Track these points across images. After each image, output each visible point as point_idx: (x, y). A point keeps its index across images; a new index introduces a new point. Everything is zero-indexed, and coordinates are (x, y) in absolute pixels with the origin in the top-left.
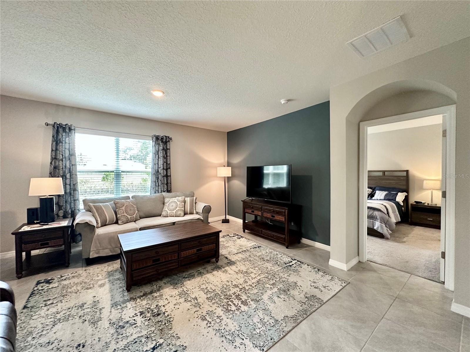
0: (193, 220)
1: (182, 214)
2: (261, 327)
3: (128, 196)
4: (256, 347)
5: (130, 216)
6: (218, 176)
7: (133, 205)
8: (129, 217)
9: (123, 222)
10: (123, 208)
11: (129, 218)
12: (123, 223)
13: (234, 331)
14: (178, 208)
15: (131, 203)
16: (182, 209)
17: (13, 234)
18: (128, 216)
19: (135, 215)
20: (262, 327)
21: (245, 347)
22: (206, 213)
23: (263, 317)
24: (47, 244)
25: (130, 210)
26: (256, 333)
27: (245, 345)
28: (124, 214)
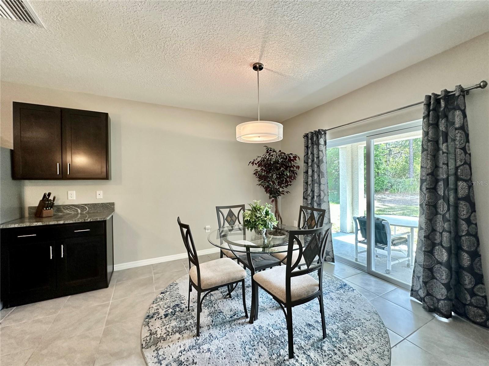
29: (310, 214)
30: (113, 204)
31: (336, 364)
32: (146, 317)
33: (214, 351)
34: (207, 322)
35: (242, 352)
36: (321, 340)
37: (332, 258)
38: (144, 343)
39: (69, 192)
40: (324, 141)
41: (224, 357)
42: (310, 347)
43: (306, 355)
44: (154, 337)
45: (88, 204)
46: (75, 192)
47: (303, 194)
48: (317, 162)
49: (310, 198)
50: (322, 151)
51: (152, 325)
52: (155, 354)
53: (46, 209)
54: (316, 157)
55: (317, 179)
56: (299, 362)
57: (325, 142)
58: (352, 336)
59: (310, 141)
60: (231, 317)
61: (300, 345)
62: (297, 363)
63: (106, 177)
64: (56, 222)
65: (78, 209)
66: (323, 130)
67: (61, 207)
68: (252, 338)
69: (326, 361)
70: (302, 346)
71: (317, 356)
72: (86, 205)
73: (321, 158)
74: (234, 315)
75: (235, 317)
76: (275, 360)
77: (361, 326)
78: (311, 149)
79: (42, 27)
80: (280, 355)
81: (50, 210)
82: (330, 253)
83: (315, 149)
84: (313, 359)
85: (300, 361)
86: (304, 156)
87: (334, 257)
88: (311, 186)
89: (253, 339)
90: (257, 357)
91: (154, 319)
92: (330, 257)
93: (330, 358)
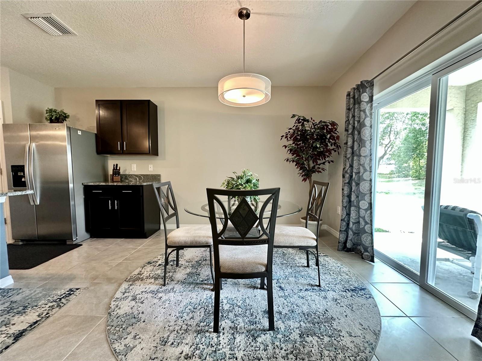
29: (347, 196)
30: (159, 176)
31: (254, 359)
32: (147, 262)
33: (162, 300)
34: (180, 279)
35: (182, 309)
36: (264, 331)
37: (371, 256)
38: (129, 278)
39: (132, 165)
40: (369, 96)
41: (165, 307)
42: (245, 331)
43: (233, 336)
44: (138, 276)
45: (143, 175)
46: (135, 165)
47: (343, 171)
48: (358, 127)
49: (347, 176)
50: (364, 111)
51: (145, 269)
52: (127, 287)
53: (115, 176)
54: (357, 121)
55: (357, 149)
56: (218, 339)
57: (371, 98)
58: (308, 343)
59: (352, 100)
60: (202, 281)
61: (237, 326)
62: (216, 339)
63: (148, 153)
64: (112, 183)
65: (137, 178)
66: (367, 82)
67: (128, 176)
68: (201, 302)
69: (247, 351)
70: (238, 327)
71: (243, 343)
72: (141, 175)
73: (362, 120)
74: (206, 280)
75: (205, 282)
76: (200, 327)
77: (333, 338)
78: (352, 111)
79: (76, 35)
80: (208, 325)
81: (118, 177)
82: (369, 249)
83: (356, 110)
84: (235, 343)
85: (221, 339)
86: (346, 122)
87: (374, 255)
88: (350, 160)
89: (201, 304)
90: (188, 318)
91: (150, 265)
92: (369, 254)
93: (254, 351)
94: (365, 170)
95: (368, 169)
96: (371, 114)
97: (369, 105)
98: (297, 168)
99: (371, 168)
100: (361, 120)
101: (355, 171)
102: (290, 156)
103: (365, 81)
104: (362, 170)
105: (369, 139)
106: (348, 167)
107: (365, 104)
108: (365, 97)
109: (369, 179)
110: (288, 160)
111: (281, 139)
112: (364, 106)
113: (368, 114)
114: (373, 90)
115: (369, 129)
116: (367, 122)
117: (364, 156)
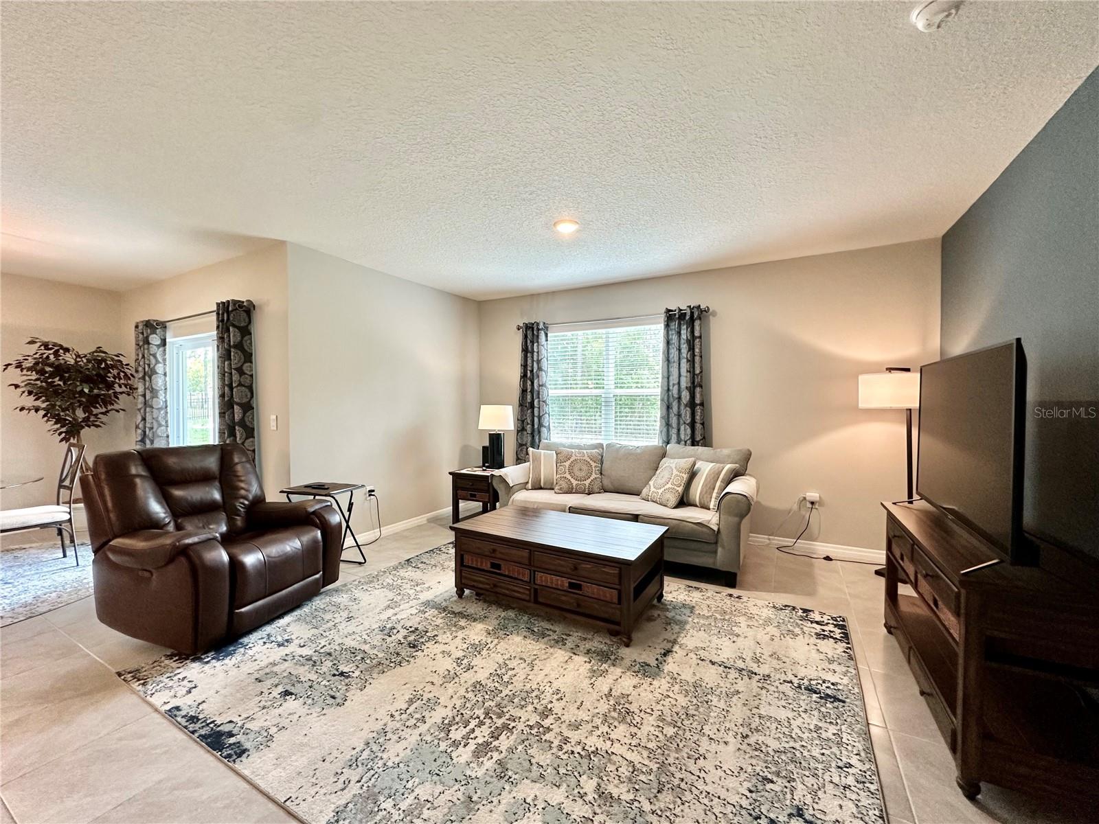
0: (685, 523)
1: (673, 500)
2: (400, 809)
3: (600, 444)
4: (337, 813)
5: (577, 482)
6: (861, 405)
7: (589, 460)
8: (574, 482)
9: (561, 489)
10: (567, 464)
11: (574, 485)
12: (560, 492)
13: (382, 759)
14: (669, 485)
15: (586, 456)
16: (678, 489)
17: (450, 473)
18: (572, 480)
19: (588, 481)
20: (401, 812)
21: (336, 792)
22: (736, 515)
23: (436, 805)
24: (474, 496)
25: (581, 470)
26: (379, 803)
27: (343, 790)
28: (565, 475)
94: (160, 425)
95: (163, 423)
96: (164, 360)
97: (161, 349)
98: (48, 420)
99: (167, 422)
100: (152, 366)
101: (148, 425)
102: (29, 401)
103: (155, 321)
104: (155, 425)
105: (163, 388)
106: (140, 420)
107: (155, 347)
108: (155, 340)
109: (165, 435)
110: (22, 409)
111: (5, 369)
112: (153, 349)
113: (160, 359)
114: (166, 333)
115: (163, 377)
116: (159, 368)
117: (157, 409)
